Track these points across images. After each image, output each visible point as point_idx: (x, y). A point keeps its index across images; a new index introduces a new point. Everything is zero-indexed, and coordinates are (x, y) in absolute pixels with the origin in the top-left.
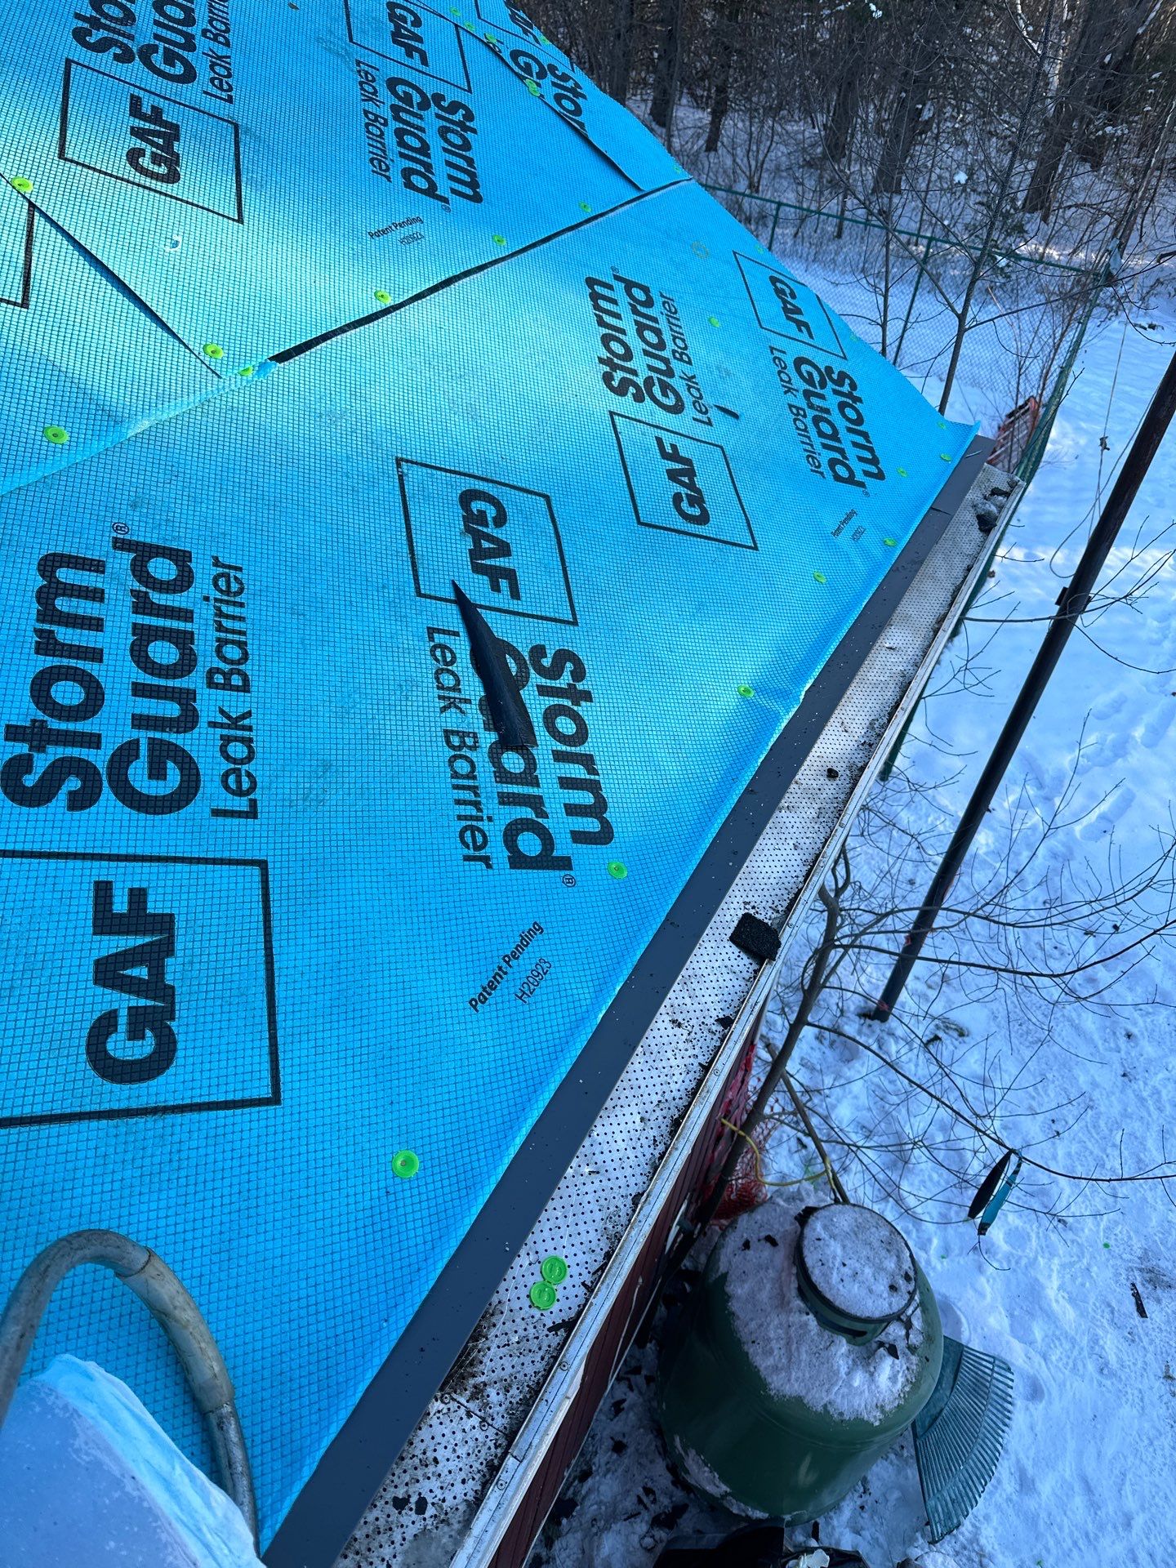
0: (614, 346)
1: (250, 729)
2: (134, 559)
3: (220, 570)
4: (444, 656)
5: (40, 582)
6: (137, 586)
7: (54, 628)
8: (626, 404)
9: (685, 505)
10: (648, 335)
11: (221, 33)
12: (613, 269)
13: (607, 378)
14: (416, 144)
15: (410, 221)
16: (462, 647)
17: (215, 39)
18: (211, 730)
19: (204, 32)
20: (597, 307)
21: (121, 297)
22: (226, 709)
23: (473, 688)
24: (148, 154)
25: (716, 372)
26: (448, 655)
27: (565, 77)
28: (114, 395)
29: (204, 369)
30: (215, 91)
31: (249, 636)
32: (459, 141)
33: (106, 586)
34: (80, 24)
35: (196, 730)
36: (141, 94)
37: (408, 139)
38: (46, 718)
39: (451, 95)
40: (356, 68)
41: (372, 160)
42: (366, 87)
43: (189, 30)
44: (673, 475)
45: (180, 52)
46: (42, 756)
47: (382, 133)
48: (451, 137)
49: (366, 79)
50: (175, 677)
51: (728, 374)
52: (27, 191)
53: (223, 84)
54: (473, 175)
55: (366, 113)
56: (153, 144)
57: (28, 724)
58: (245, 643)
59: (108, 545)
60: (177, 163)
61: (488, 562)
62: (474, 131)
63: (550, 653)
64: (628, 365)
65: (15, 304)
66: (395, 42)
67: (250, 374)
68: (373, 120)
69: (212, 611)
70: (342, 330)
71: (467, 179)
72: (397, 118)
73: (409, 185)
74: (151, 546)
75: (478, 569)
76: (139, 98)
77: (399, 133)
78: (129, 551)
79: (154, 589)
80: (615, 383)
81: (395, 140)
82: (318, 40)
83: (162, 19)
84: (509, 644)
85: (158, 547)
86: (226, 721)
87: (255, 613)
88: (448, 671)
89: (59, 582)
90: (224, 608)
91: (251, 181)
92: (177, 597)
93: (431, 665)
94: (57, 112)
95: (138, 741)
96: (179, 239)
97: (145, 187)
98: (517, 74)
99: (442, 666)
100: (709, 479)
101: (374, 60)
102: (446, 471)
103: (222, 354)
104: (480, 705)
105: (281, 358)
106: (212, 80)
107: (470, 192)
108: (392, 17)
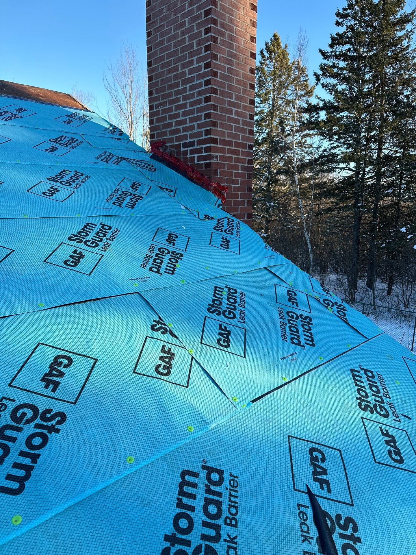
0: (362, 393)
1: (236, 543)
2: (207, 473)
3: (232, 478)
4: (303, 517)
5: (181, 480)
6: (207, 483)
7: (182, 498)
8: (367, 414)
9: (393, 455)
10: (373, 388)
11: (243, 305)
12: (360, 366)
13: (360, 405)
14: (295, 330)
15: (293, 354)
16: (310, 513)
17: (241, 306)
18: (224, 543)
19: (239, 305)
20: (354, 379)
21: (212, 383)
22: (230, 534)
23: (314, 533)
24: (222, 340)
25: (400, 401)
26: (305, 516)
27: (340, 305)
28: (207, 415)
29: (232, 405)
30: (241, 320)
31: (239, 504)
32: (307, 328)
33: (198, 483)
34: (209, 307)
35: (220, 542)
36: (222, 323)
37: (293, 329)
38: (176, 533)
39: (305, 314)
40: (278, 310)
41: (282, 336)
42: (281, 315)
43: (235, 305)
44: (387, 442)
45: (233, 311)
46: (173, 548)
47: (285, 328)
48: (305, 327)
49: (281, 312)
50: (215, 519)
51: (405, 402)
52: (192, 353)
53: (243, 319)
54: (312, 338)
55: (281, 322)
56: (224, 337)
57: (171, 535)
58: (237, 507)
59: (200, 467)
60: (229, 342)
61: (319, 477)
62: (312, 324)
63: (343, 518)
64: (367, 399)
65: (185, 387)
66: (289, 301)
67: (245, 407)
68: (283, 324)
69: (228, 494)
70: (272, 391)
71: (310, 339)
72: (289, 323)
73: (293, 342)
74: (212, 468)
75: (316, 480)
76: (221, 325)
77: (290, 327)
78: (206, 470)
79: (212, 484)
80: (363, 407)
81: (289, 329)
82: (268, 303)
83: (229, 303)
84: (327, 513)
85: (214, 468)
86: (229, 539)
87: (242, 495)
88: (305, 524)
89: (185, 481)
90: (232, 493)
91: (248, 345)
92: (218, 488)
93: (298, 521)
94: (201, 331)
95: (202, 545)
96: (228, 364)
97: (221, 349)
98: (325, 306)
99: (302, 521)
100: (402, 444)
101: (283, 307)
102: (304, 440)
103: (237, 400)
104: (317, 540)
105: (253, 401)
106: (240, 318)
107: (311, 343)
108: (288, 294)
